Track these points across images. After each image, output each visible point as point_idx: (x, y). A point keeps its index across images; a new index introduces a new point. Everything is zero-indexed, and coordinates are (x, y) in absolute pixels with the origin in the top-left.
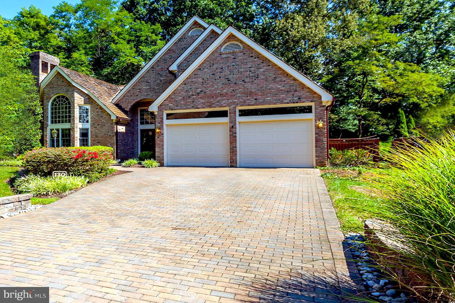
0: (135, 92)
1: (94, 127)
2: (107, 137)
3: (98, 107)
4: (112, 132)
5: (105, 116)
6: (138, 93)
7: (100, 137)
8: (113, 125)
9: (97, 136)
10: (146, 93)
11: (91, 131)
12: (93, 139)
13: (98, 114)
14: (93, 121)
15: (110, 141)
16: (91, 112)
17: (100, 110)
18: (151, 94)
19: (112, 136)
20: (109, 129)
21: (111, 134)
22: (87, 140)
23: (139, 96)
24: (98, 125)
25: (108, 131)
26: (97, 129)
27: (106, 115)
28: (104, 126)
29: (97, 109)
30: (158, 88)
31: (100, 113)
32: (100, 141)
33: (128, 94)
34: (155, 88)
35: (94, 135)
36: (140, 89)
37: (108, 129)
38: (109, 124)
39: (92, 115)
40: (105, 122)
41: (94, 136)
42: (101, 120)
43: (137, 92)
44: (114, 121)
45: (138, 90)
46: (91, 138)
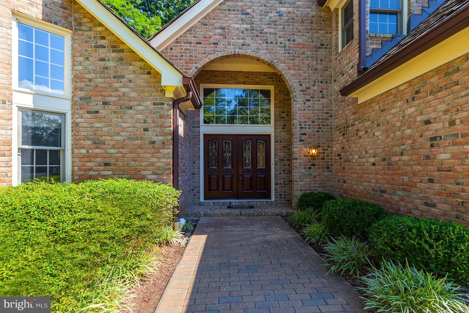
0: (210, 34)
1: (88, 112)
2: (140, 147)
3: (103, 42)
4: (158, 129)
5: (132, 76)
6: (218, 37)
7: (114, 147)
8: (165, 106)
9: (97, 144)
10: (241, 41)
11: (75, 125)
12: (84, 151)
13: (106, 68)
14: (81, 89)
15: (154, 160)
16: (73, 56)
17: (114, 55)
18: (254, 45)
19: (158, 145)
20: (149, 120)
21: (155, 138)
22: (56, 157)
23: (221, 45)
24: (105, 103)
25: (146, 126)
26: (102, 119)
27: (134, 72)
28: (131, 108)
29: (101, 50)
30: (272, 30)
31: (111, 64)
32: (112, 161)
33: (190, 38)
34: (265, 30)
35: (86, 138)
36: (223, 28)
37: (145, 122)
38: (149, 103)
39: (80, 68)
40: (133, 94)
41: (89, 142)
42: (116, 90)
43: (215, 35)
44: (169, 94)
45: (219, 31)
46: (75, 146)
